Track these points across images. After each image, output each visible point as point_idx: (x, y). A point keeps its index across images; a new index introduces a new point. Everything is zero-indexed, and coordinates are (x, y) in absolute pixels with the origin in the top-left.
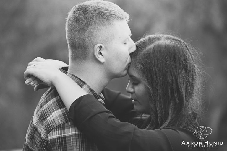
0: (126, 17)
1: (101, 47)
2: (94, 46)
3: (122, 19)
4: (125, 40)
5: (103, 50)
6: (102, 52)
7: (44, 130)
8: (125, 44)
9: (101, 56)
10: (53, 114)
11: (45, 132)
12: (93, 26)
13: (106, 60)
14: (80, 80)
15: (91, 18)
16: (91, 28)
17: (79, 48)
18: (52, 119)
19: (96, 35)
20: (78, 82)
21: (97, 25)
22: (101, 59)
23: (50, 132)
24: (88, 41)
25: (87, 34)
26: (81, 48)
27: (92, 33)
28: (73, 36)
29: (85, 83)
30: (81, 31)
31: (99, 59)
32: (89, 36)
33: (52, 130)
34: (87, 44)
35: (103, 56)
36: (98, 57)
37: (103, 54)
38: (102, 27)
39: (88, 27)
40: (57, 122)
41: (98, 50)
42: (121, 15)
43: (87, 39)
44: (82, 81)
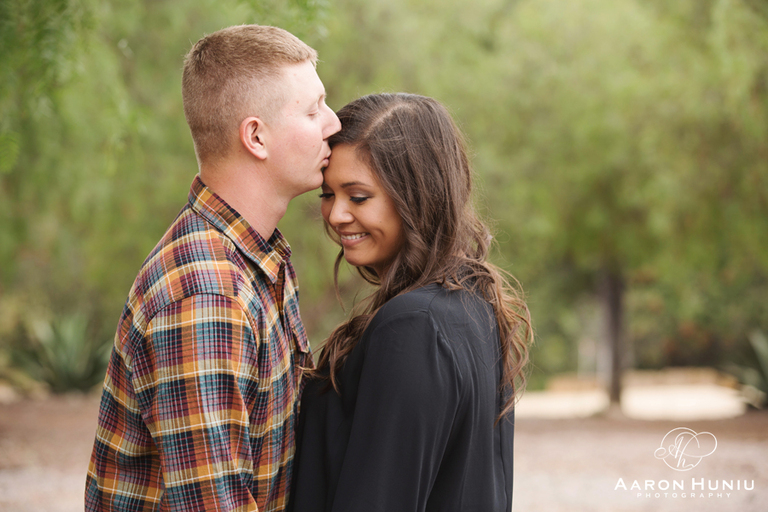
0: (308, 57)
1: (255, 124)
2: (240, 124)
3: (298, 60)
4: (312, 106)
5: (261, 130)
6: (259, 136)
7: (141, 313)
8: (311, 115)
9: (258, 144)
10: (162, 279)
11: (144, 317)
12: (236, 80)
13: (271, 152)
14: (229, 207)
15: (229, 62)
16: (232, 84)
17: (209, 130)
18: (159, 289)
19: (243, 99)
20: (224, 211)
21: (243, 78)
22: (260, 151)
23: (152, 318)
24: (228, 114)
25: (223, 98)
26: (215, 131)
27: (233, 96)
28: (195, 104)
29: (238, 215)
30: (209, 92)
31: (254, 151)
32: (227, 104)
33: (155, 313)
34: (225, 120)
35: (262, 144)
36: (252, 147)
37: (261, 140)
38: (255, 82)
39: (224, 83)
40: (167, 298)
41: (250, 130)
42: (297, 53)
43: (224, 109)
44: (233, 211)
